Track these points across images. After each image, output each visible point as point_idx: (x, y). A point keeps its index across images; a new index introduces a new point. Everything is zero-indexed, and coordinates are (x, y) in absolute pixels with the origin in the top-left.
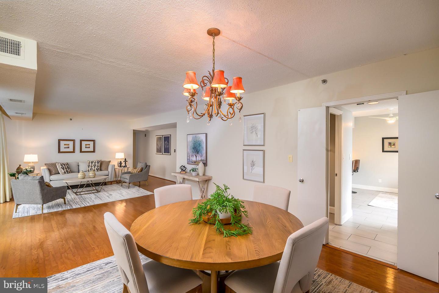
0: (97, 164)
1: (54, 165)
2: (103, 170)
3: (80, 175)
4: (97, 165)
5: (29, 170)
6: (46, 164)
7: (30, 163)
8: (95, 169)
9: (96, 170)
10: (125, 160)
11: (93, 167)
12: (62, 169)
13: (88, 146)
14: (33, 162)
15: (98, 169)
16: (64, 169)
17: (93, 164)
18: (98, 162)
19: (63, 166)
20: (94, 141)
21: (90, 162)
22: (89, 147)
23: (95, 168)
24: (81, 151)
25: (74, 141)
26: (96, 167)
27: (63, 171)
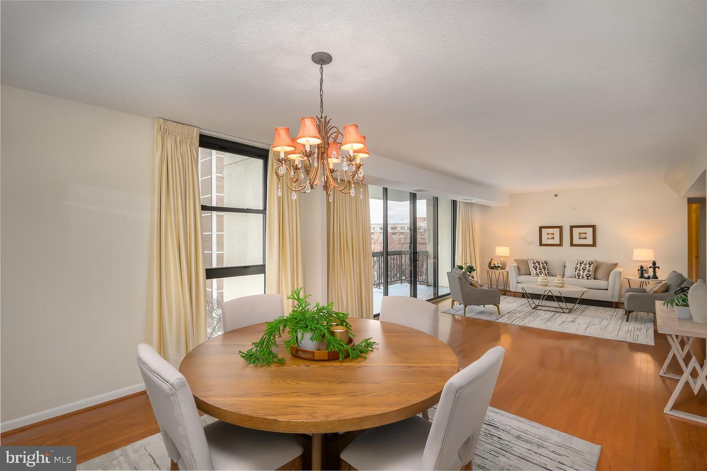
0: (587, 266)
1: (526, 262)
2: (598, 278)
3: (556, 280)
4: (588, 268)
5: (497, 265)
6: (515, 260)
7: (501, 257)
8: (585, 276)
9: (586, 278)
10: (654, 263)
11: (582, 271)
12: (534, 270)
13: (583, 236)
14: (504, 257)
15: (589, 275)
16: (537, 269)
17: (583, 265)
18: (591, 263)
19: (537, 264)
20: (594, 227)
21: (579, 262)
22: (586, 238)
23: (585, 274)
24: (572, 245)
25: (560, 228)
26: (586, 272)
27: (535, 272)
